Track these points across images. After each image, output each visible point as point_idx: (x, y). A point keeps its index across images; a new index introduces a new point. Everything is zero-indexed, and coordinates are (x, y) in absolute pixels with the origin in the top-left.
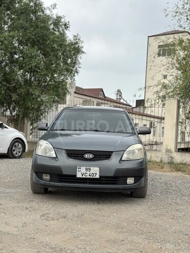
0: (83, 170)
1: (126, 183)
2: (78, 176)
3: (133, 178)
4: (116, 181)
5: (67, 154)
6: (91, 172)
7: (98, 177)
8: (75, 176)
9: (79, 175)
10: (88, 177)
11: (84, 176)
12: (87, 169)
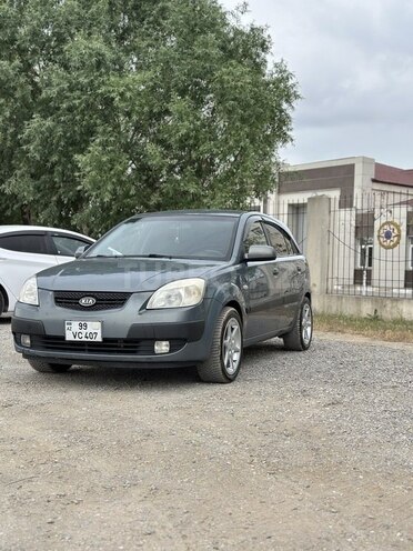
0: (75, 326)
1: (152, 352)
2: (67, 339)
3: (168, 343)
4: (136, 347)
5: (56, 298)
6: (89, 331)
7: (100, 340)
8: (64, 338)
9: (69, 337)
10: (84, 339)
11: (77, 339)
12: (81, 325)
